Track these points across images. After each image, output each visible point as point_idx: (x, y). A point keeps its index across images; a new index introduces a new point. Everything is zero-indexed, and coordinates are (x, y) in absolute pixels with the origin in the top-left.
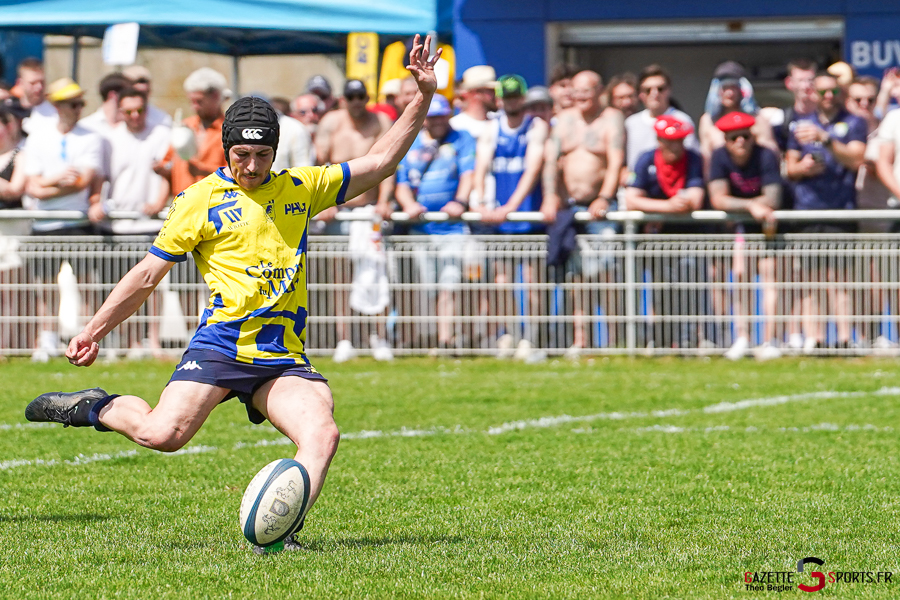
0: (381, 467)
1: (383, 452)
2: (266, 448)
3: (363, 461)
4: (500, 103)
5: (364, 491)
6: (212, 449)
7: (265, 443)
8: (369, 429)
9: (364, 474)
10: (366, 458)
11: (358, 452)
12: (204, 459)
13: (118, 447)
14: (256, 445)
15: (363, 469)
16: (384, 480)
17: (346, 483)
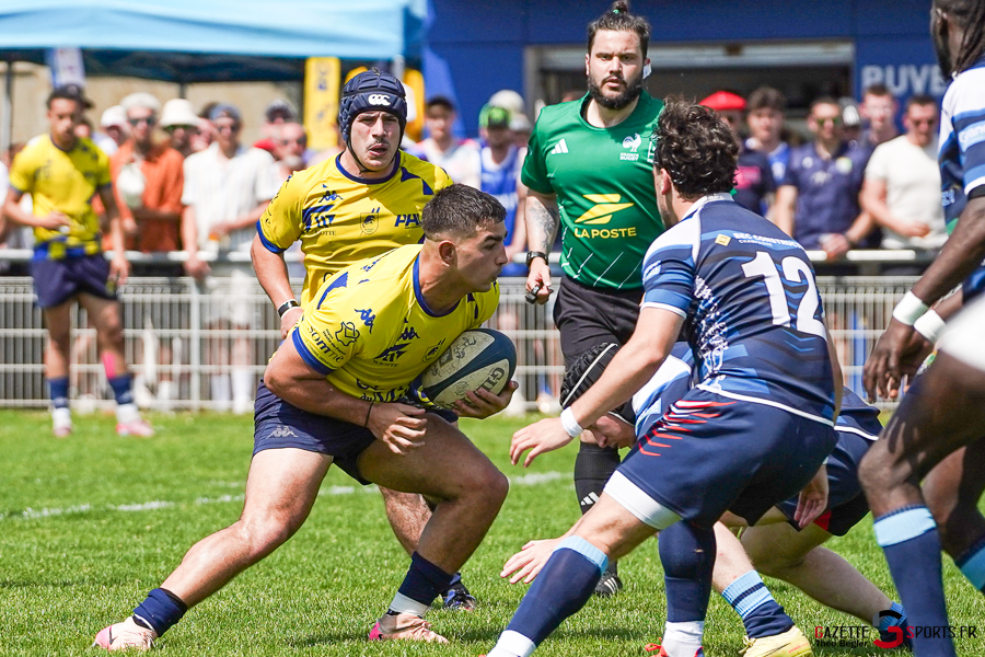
0: (359, 524)
1: (359, 508)
2: (229, 504)
3: (339, 518)
4: (485, 133)
5: (343, 549)
6: (171, 504)
7: (227, 498)
8: (339, 485)
9: (340, 531)
10: (341, 515)
11: (331, 509)
12: (165, 515)
13: (67, 502)
14: (219, 501)
15: (340, 525)
16: (364, 538)
17: (322, 540)
